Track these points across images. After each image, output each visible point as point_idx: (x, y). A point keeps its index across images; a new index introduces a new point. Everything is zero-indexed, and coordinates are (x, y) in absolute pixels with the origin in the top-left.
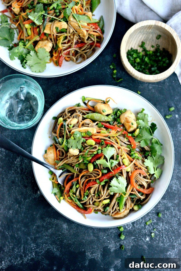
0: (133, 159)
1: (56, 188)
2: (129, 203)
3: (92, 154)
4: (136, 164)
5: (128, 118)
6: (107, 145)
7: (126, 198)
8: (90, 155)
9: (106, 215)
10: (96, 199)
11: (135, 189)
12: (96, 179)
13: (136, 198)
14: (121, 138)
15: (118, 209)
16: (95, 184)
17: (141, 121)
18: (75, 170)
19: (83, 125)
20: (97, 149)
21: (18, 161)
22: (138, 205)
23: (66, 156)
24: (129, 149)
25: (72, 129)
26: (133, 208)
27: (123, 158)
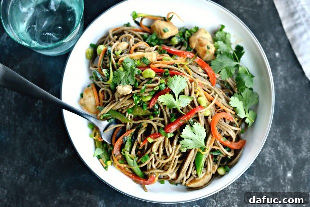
0: (214, 97)
1: (100, 148)
2: (210, 163)
3: (152, 91)
4: (218, 104)
5: (202, 39)
6: (173, 75)
7: (207, 157)
8: (149, 92)
9: (177, 185)
10: (162, 160)
11: (218, 142)
13: (220, 157)
14: (194, 68)
15: (196, 174)
16: (159, 137)
17: (220, 43)
18: (128, 117)
19: (136, 51)
20: (159, 83)
22: (224, 167)
23: (114, 98)
25: (121, 58)
26: (217, 172)
27: (199, 96)
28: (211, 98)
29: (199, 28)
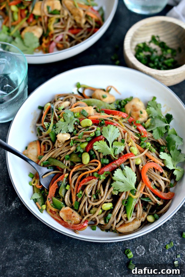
0: (145, 148)
1: (37, 193)
2: (139, 207)
3: (89, 137)
4: (148, 156)
5: (135, 105)
7: (137, 202)
8: (86, 138)
9: (107, 231)
10: (94, 202)
11: (148, 188)
12: (93, 173)
13: (150, 204)
14: (128, 125)
15: (126, 217)
17: (152, 109)
18: (65, 164)
20: (95, 130)
22: (153, 215)
23: (54, 147)
24: (138, 138)
25: (62, 112)
26: (146, 219)
27: (131, 146)
28: (142, 149)
29: (134, 97)
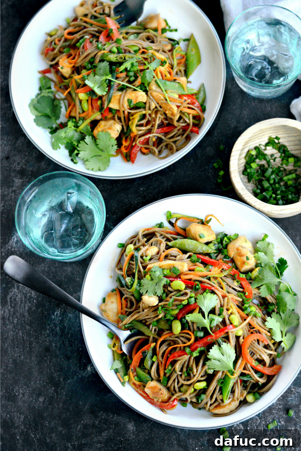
0: (248, 315)
1: (118, 360)
2: (238, 388)
3: (180, 305)
4: (251, 323)
5: (241, 248)
6: (204, 289)
7: (235, 381)
8: (177, 305)
9: (200, 409)
10: (184, 380)
11: (249, 365)
12: (184, 347)
13: (250, 382)
14: (229, 280)
15: (221, 398)
16: (184, 355)
17: (261, 254)
18: (151, 330)
19: (166, 257)
20: (188, 296)
21: (57, 314)
22: (254, 394)
23: (138, 308)
24: (241, 300)
25: (149, 264)
26: (245, 399)
27: (231, 314)
28: (245, 316)
29: (239, 235)
